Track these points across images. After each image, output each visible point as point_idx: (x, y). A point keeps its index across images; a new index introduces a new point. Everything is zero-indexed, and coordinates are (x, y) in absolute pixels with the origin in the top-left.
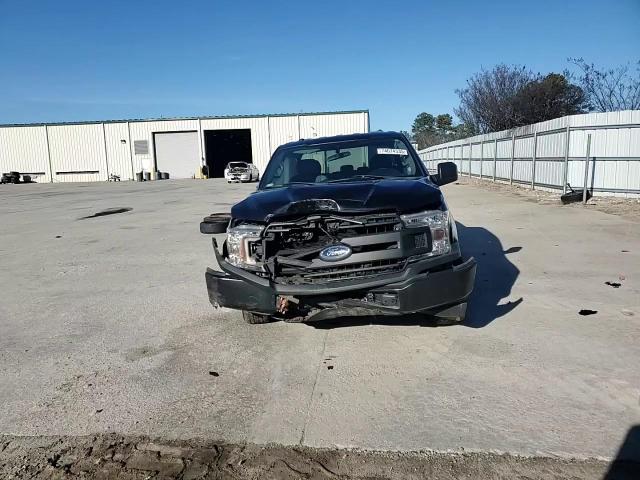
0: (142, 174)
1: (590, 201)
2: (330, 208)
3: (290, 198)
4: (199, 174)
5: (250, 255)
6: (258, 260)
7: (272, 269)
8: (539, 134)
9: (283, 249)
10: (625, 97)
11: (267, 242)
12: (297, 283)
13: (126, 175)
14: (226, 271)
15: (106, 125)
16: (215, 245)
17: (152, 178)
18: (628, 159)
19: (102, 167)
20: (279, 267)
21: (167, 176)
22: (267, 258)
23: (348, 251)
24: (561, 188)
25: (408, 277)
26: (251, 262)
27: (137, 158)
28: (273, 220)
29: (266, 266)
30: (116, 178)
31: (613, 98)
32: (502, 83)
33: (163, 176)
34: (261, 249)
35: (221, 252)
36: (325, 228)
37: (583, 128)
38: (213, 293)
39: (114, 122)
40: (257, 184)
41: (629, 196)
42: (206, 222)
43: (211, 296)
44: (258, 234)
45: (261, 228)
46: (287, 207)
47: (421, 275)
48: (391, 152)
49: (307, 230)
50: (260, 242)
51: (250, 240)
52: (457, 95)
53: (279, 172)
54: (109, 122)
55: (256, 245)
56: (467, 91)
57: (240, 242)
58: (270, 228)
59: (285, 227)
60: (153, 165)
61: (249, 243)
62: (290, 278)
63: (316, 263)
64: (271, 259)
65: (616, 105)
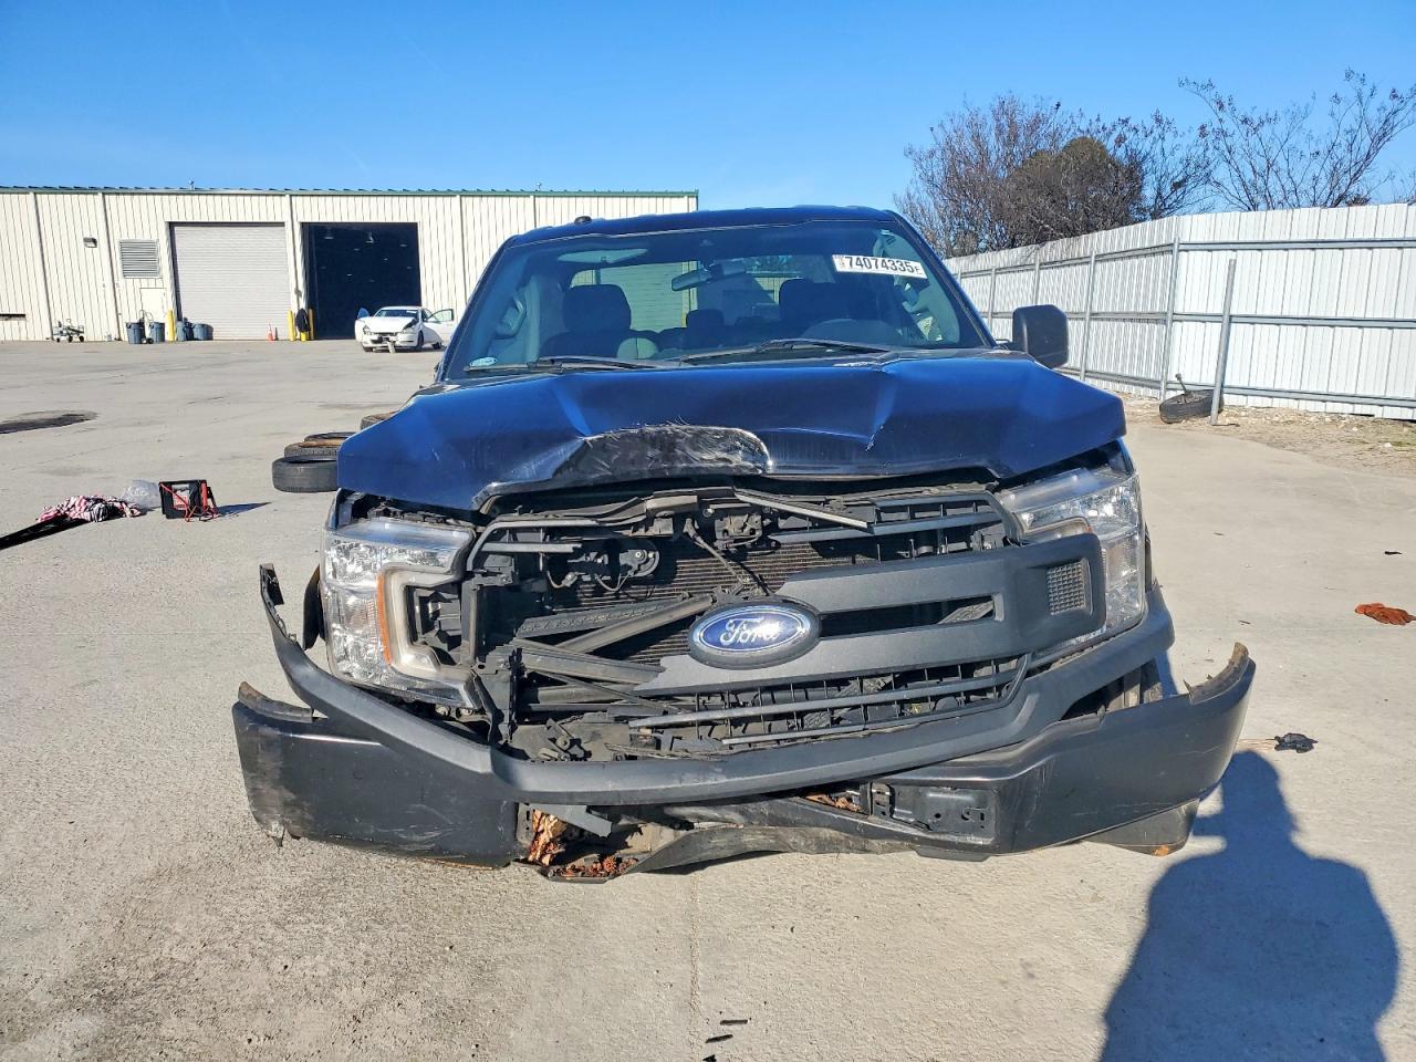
0: (141, 324)
1: (1224, 419)
2: (738, 459)
3: (576, 416)
4: (288, 329)
5: (413, 637)
6: (443, 658)
7: (502, 695)
8: (1101, 258)
9: (543, 613)
10: (1297, 179)
11: (483, 592)
12: (601, 754)
13: (101, 325)
14: (316, 703)
15: (43, 198)
16: (273, 594)
17: (169, 336)
18: (1305, 321)
19: (34, 306)
20: (525, 685)
21: (208, 333)
22: (481, 652)
23: (804, 628)
24: (1152, 384)
25: (1031, 728)
26: (413, 664)
27: (127, 286)
28: (506, 504)
29: (476, 686)
30: (74, 334)
31: (1272, 178)
32: (1012, 139)
33: (197, 333)
34: (459, 616)
35: (295, 626)
36: (708, 533)
37: (1210, 247)
38: (265, 788)
39: (64, 190)
40: (439, 356)
41: (1304, 405)
42: (292, 459)
43: (255, 796)
44: (447, 558)
45: (459, 535)
46: (564, 453)
47: (1076, 721)
48: (876, 266)
49: (638, 543)
50: (456, 587)
51: (414, 579)
52: (909, 162)
53: (512, 322)
54: (49, 190)
55: (436, 598)
56: (932, 153)
57: (370, 583)
58: (496, 536)
59: (554, 534)
60: (171, 306)
61: (409, 590)
62: (572, 727)
63: (678, 671)
64: (498, 658)
65: (1278, 197)
